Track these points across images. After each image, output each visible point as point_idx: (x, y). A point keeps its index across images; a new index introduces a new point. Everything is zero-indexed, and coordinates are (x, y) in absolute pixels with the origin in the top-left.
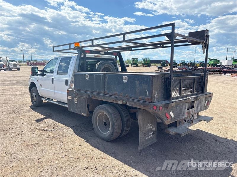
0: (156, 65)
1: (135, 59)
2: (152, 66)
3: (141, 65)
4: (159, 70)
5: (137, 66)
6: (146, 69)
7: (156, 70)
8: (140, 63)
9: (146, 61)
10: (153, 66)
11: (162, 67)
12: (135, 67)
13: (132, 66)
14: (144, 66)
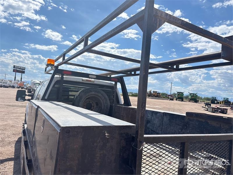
0: (204, 101)
1: (180, 93)
2: (199, 102)
3: (187, 100)
4: (207, 107)
5: (182, 101)
6: (192, 105)
7: (202, 107)
8: (187, 97)
9: (193, 96)
10: (201, 102)
11: (210, 105)
12: (181, 102)
13: (176, 100)
14: (190, 101)
